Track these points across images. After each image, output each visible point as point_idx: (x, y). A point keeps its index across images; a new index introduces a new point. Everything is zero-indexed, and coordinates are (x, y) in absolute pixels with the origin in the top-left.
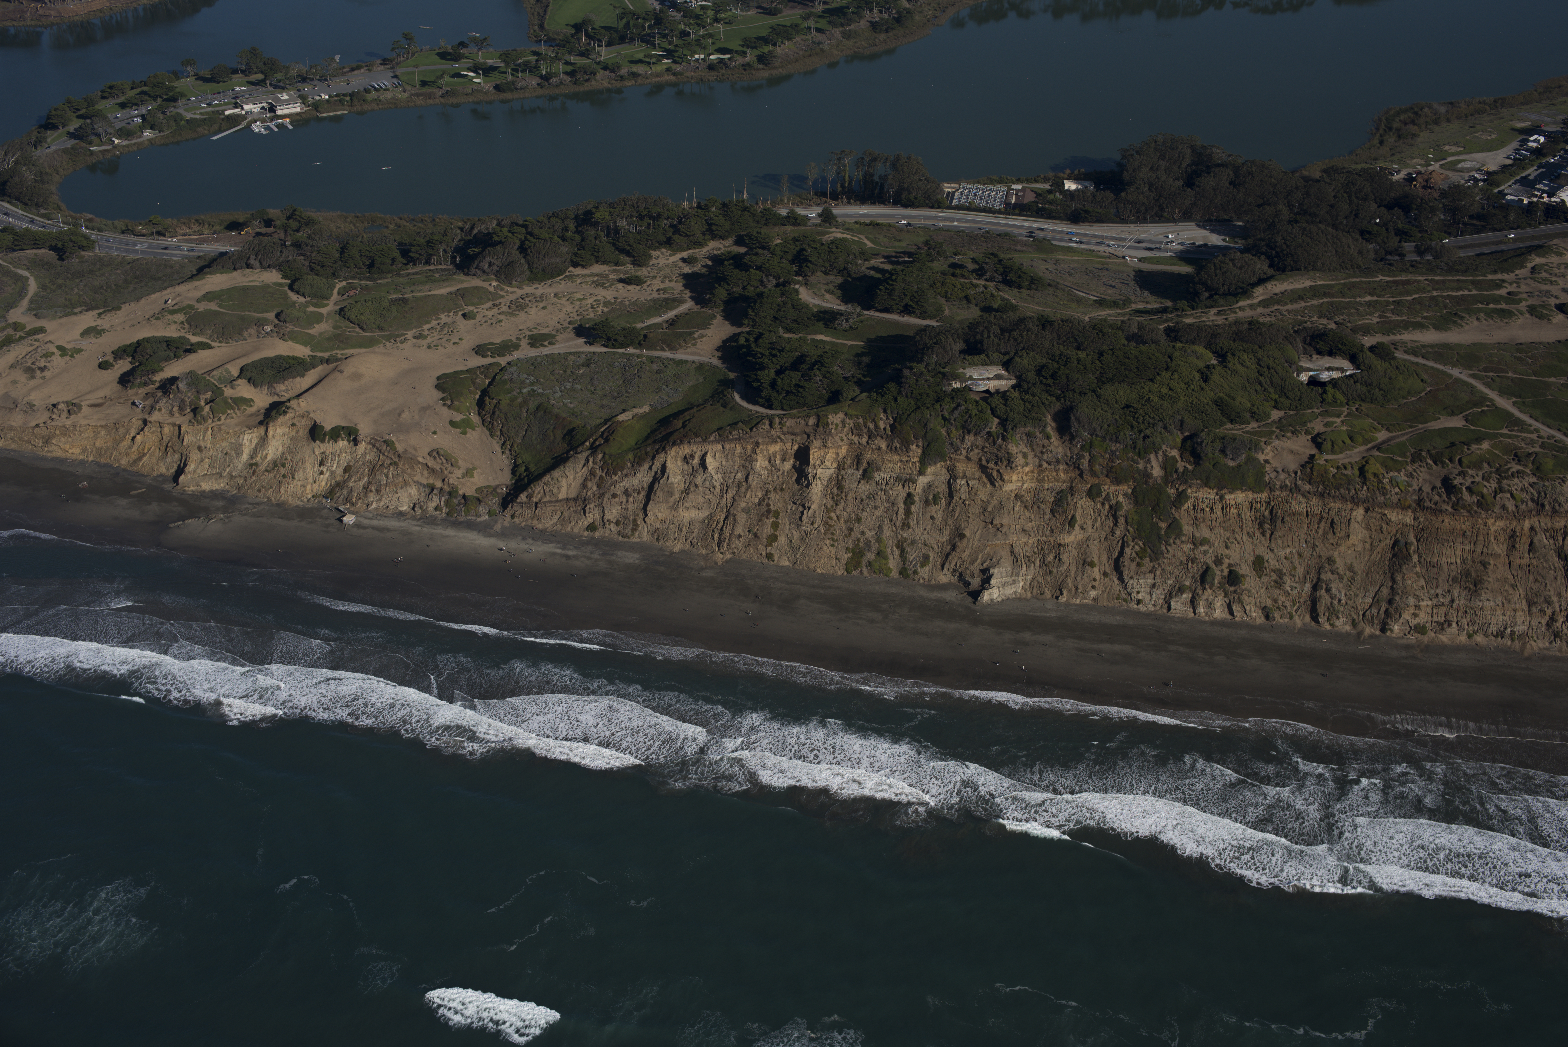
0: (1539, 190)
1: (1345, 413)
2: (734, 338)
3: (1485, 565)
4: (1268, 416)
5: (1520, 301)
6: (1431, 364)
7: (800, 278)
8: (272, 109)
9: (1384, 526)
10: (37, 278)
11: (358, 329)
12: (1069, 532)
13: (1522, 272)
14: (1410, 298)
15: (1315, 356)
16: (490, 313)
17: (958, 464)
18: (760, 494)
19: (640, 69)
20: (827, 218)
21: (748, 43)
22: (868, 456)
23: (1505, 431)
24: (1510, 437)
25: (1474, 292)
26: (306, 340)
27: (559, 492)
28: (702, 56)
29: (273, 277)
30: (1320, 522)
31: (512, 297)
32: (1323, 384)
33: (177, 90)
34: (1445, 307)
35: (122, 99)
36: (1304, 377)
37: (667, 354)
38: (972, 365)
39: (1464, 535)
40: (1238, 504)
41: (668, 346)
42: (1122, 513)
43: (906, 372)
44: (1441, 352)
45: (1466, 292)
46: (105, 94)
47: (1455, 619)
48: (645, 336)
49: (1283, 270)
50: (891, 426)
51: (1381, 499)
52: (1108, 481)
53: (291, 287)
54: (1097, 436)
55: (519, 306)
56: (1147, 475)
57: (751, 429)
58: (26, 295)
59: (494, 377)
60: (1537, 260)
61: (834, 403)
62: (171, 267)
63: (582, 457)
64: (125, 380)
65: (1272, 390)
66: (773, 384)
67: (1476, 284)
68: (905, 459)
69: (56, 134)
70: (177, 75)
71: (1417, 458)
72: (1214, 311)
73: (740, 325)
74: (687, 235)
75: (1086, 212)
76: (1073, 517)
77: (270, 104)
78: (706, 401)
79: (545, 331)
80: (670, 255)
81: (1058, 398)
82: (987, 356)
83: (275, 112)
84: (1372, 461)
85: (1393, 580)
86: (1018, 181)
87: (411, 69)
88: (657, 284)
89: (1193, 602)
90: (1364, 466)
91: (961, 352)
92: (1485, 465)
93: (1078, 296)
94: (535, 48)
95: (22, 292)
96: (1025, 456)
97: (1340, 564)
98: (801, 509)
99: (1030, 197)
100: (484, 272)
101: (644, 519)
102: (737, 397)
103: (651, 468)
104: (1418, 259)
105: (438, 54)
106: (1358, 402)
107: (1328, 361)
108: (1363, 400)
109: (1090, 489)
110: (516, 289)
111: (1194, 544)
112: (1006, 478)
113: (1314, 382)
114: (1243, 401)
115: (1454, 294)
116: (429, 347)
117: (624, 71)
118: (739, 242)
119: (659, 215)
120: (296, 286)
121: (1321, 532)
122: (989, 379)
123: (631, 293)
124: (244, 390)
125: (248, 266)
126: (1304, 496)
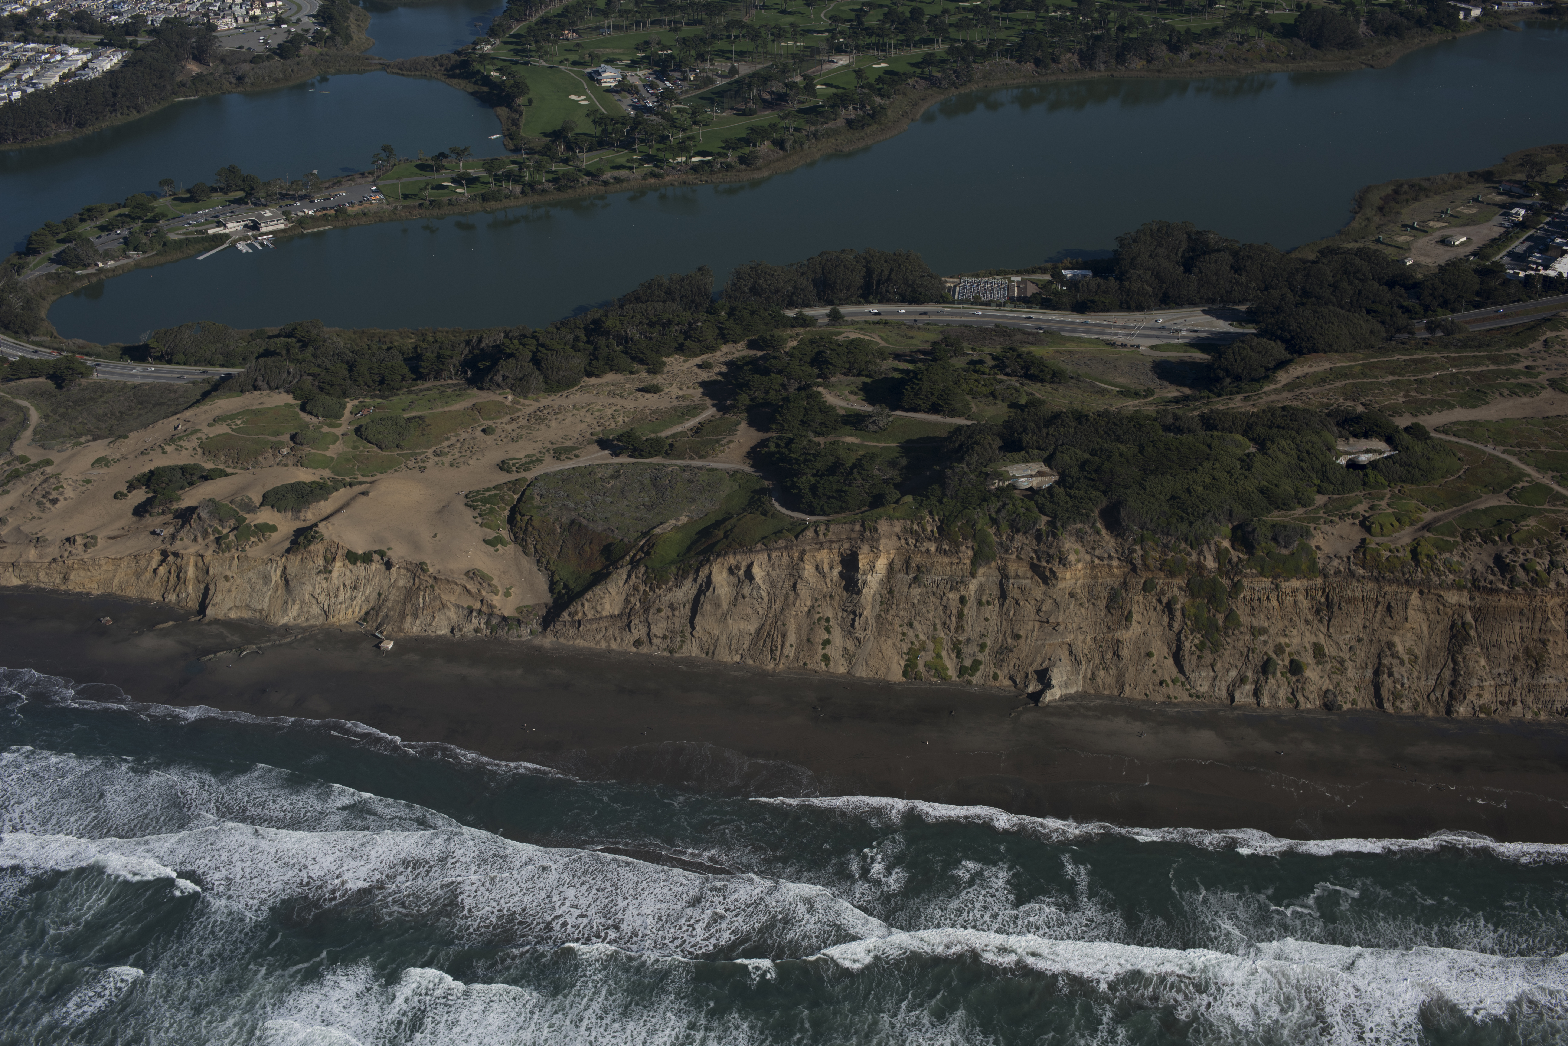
0: (1535, 263)
1: (1388, 496)
2: (763, 443)
3: (1544, 643)
4: (1312, 501)
5: (1540, 373)
6: (1463, 441)
7: (820, 380)
8: (255, 226)
9: (1441, 607)
10: (37, 408)
11: (375, 449)
12: (1127, 628)
13: (1537, 345)
14: (1430, 376)
15: (1352, 440)
16: (509, 428)
17: (1009, 564)
18: (809, 603)
19: (623, 173)
20: (835, 317)
21: (729, 145)
22: (917, 559)
23: (1546, 507)
24: (1554, 512)
25: (1492, 367)
26: (325, 463)
27: (603, 609)
28: (684, 159)
29: (282, 399)
30: (1376, 606)
31: (530, 410)
32: (1363, 467)
33: (157, 210)
34: (1467, 383)
35: (101, 222)
36: (1342, 461)
37: (699, 463)
38: (1014, 461)
39: (1521, 613)
40: (1294, 592)
41: (697, 454)
42: (1178, 606)
43: (949, 472)
44: (1470, 429)
45: (1484, 368)
46: (84, 217)
47: (1519, 698)
48: (671, 445)
49: (1301, 353)
50: (938, 528)
51: (1436, 580)
52: (1162, 574)
53: (303, 408)
54: (1147, 529)
55: (539, 418)
56: (1200, 567)
57: (797, 537)
58: (28, 426)
59: (523, 493)
60: (1550, 334)
61: (877, 507)
62: (176, 392)
63: (623, 572)
64: (140, 511)
65: (1313, 476)
66: (813, 489)
67: (1494, 360)
68: (955, 561)
69: (38, 259)
70: (155, 196)
71: (1466, 536)
72: (1239, 397)
73: (767, 430)
74: (699, 341)
75: (1092, 301)
76: (1130, 612)
77: (253, 221)
78: (744, 510)
79: (568, 443)
80: (684, 361)
81: (1105, 493)
82: (1027, 452)
83: (258, 229)
84: (1423, 543)
85: (1455, 662)
86: (1018, 273)
87: (395, 181)
88: (675, 391)
89: (1257, 693)
90: (1416, 548)
91: (1000, 448)
92: (1535, 541)
93: (1100, 387)
94: (514, 157)
95: (24, 423)
96: (1076, 552)
97: (1400, 648)
98: (852, 616)
99: (1031, 290)
100: (498, 385)
101: (691, 633)
102: (777, 505)
103: (695, 580)
104: (1429, 336)
105: (417, 166)
106: (1399, 484)
107: (1364, 444)
108: (1404, 481)
109: (1145, 583)
110: (532, 402)
111: (1253, 634)
112: (1060, 575)
113: (1353, 465)
114: (1287, 487)
115: (1473, 370)
116: (451, 465)
117: (607, 176)
118: (752, 345)
119: (670, 322)
120: (308, 408)
121: (1378, 616)
122: (1032, 476)
123: (651, 401)
124: (266, 516)
125: (256, 388)
126: (1359, 581)
